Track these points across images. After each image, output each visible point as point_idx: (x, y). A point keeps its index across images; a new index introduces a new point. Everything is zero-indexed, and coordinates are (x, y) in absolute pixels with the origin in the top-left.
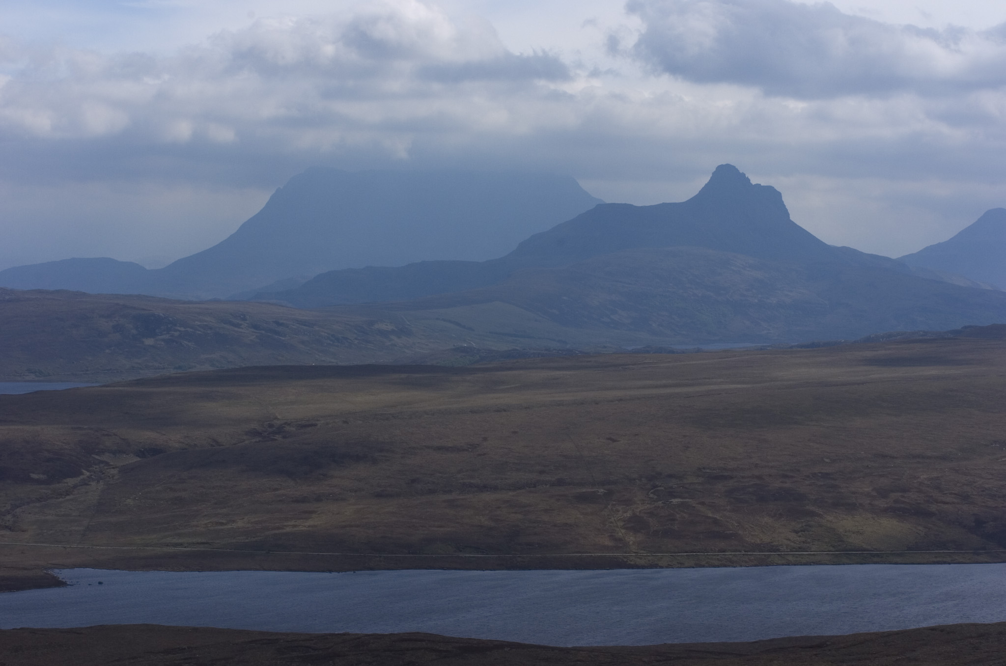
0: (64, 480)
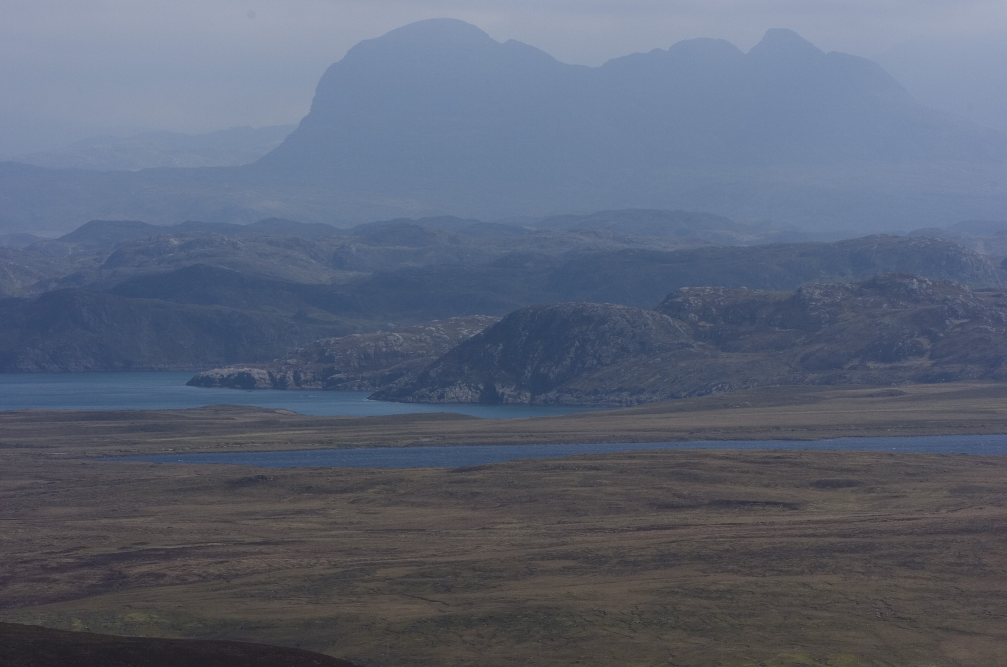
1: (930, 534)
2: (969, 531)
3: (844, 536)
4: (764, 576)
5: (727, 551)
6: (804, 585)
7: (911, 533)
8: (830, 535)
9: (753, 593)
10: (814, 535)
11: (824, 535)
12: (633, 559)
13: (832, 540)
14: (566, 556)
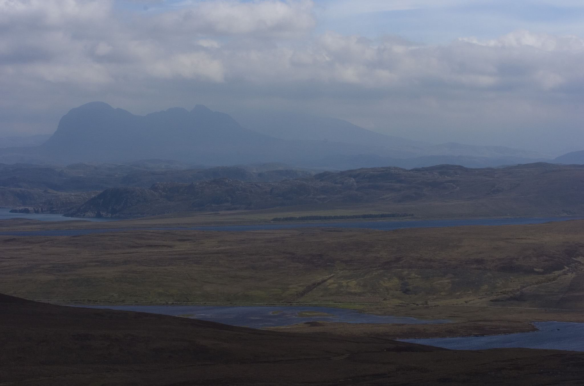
0: (554, 272)
1: (205, 254)
2: (216, 253)
3: (180, 255)
4: (154, 267)
5: (145, 259)
6: (165, 269)
7: (199, 254)
8: (176, 255)
9: (150, 272)
10: (172, 255)
11: (174, 255)
12: (116, 262)
13: (176, 256)
14: (97, 262)
